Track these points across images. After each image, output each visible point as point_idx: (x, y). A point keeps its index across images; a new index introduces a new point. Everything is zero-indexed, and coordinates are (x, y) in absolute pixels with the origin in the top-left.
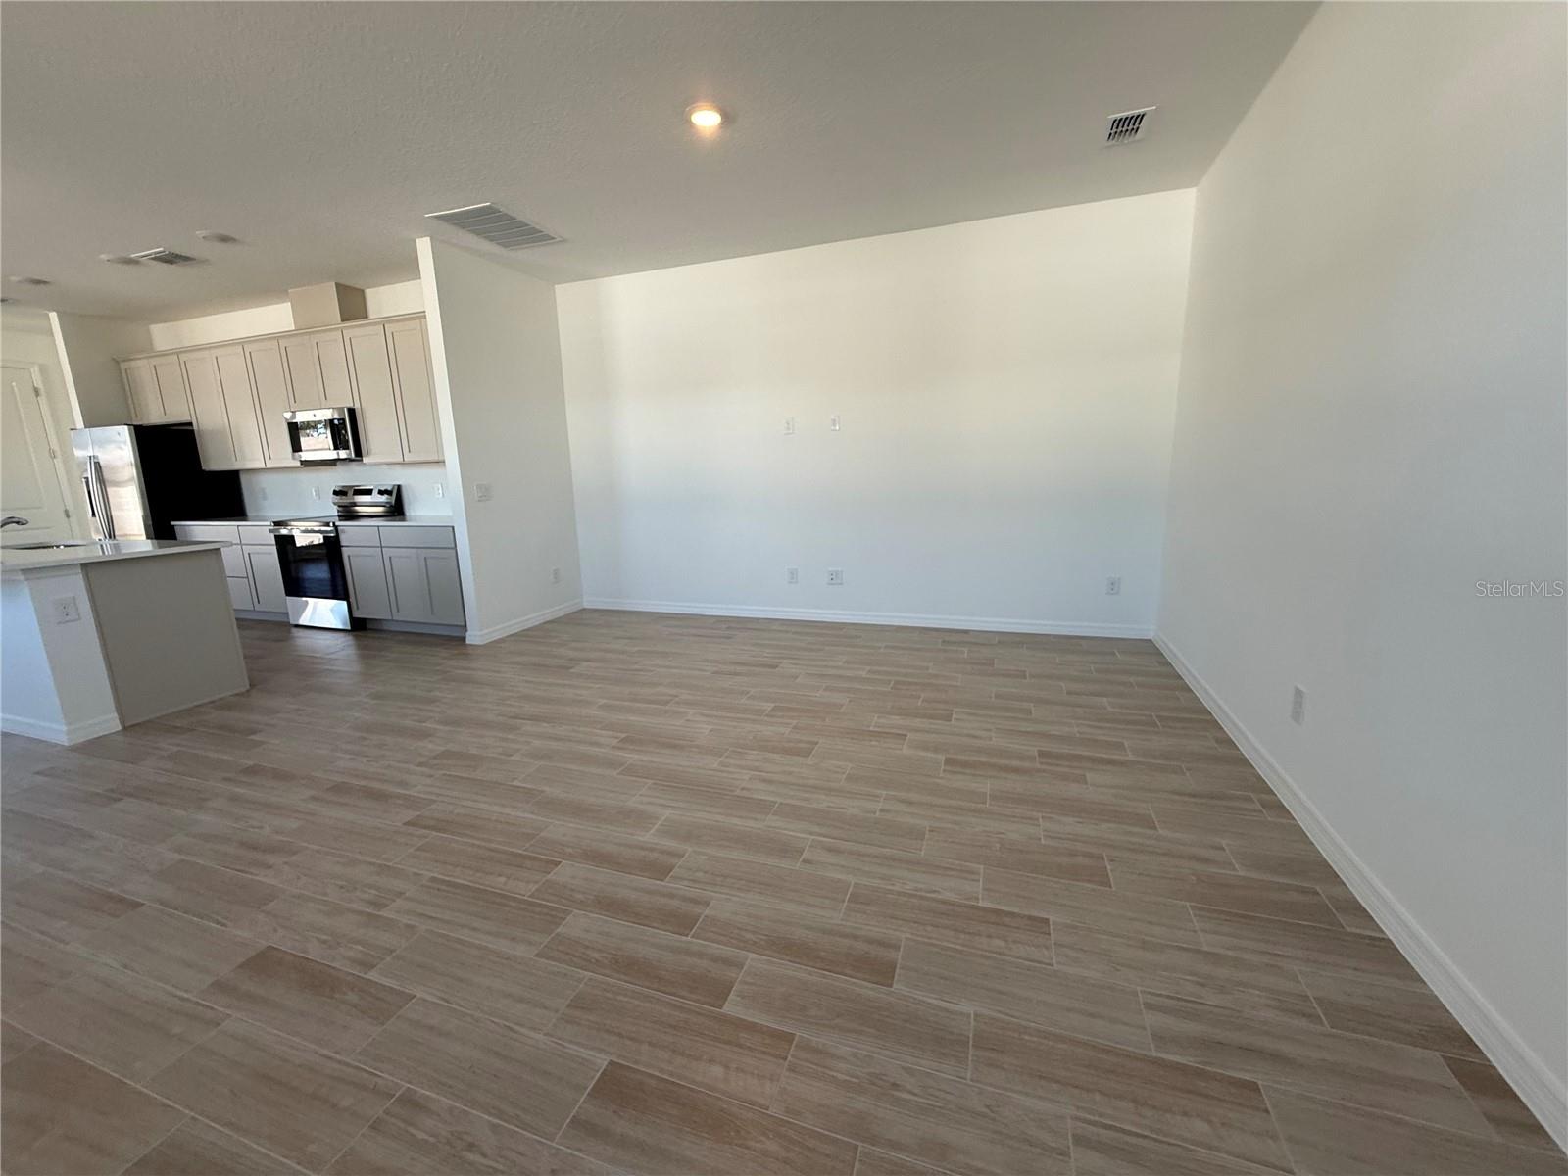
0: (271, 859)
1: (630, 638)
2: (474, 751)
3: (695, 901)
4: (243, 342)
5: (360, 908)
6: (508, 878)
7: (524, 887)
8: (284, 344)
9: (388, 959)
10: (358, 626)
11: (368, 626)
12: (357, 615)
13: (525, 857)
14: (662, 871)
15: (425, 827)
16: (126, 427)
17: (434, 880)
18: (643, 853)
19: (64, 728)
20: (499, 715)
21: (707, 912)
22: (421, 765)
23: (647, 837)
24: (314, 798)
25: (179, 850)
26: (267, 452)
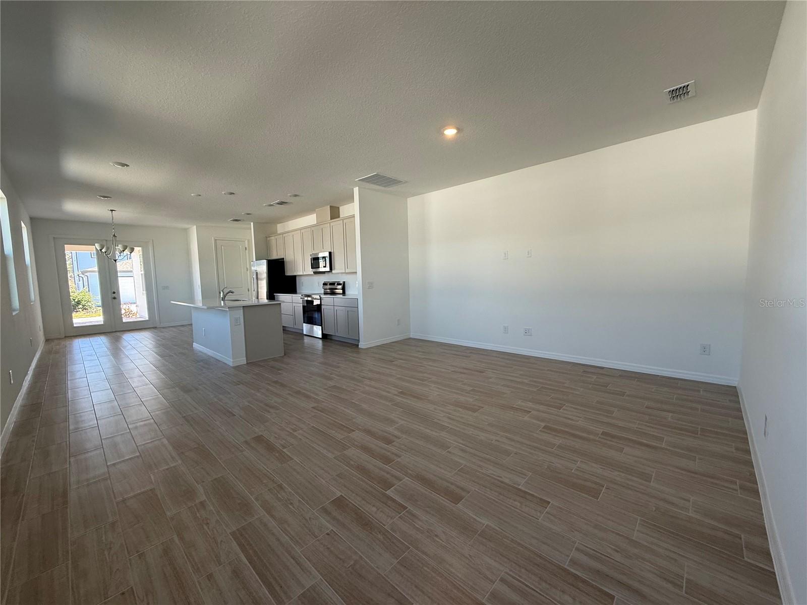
0: (271, 410)
1: (423, 352)
2: (344, 387)
3: (396, 455)
4: (301, 229)
5: (289, 430)
6: (336, 432)
7: (339, 435)
8: (313, 228)
9: (291, 447)
10: (325, 337)
11: (328, 337)
12: (324, 332)
13: (344, 426)
14: (389, 442)
15: (318, 410)
16: (265, 261)
17: (313, 427)
18: (386, 434)
19: (232, 360)
20: (358, 376)
21: (399, 460)
22: (325, 389)
23: (390, 429)
24: (289, 394)
25: (249, 402)
26: (304, 269)
